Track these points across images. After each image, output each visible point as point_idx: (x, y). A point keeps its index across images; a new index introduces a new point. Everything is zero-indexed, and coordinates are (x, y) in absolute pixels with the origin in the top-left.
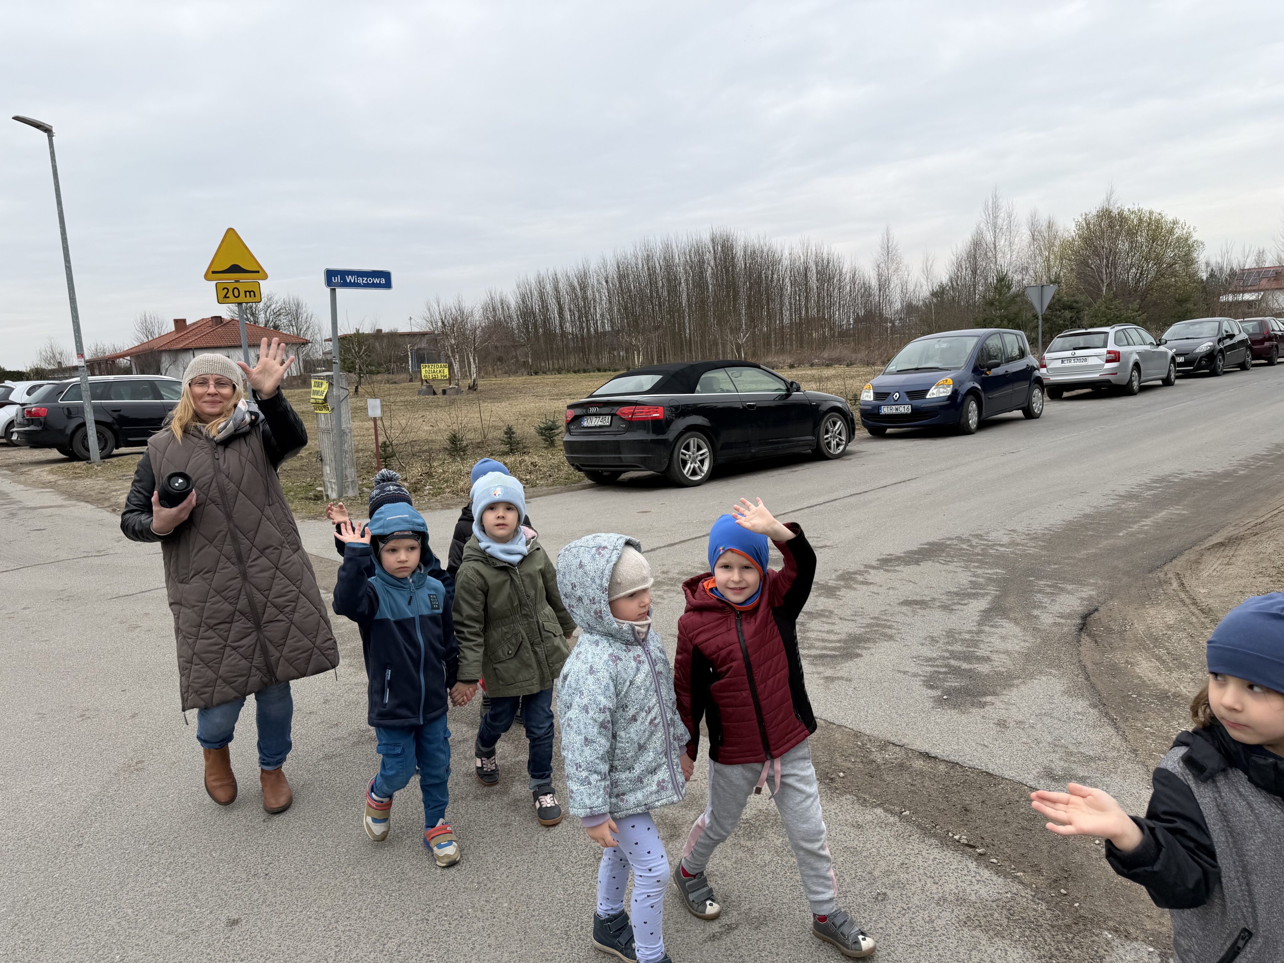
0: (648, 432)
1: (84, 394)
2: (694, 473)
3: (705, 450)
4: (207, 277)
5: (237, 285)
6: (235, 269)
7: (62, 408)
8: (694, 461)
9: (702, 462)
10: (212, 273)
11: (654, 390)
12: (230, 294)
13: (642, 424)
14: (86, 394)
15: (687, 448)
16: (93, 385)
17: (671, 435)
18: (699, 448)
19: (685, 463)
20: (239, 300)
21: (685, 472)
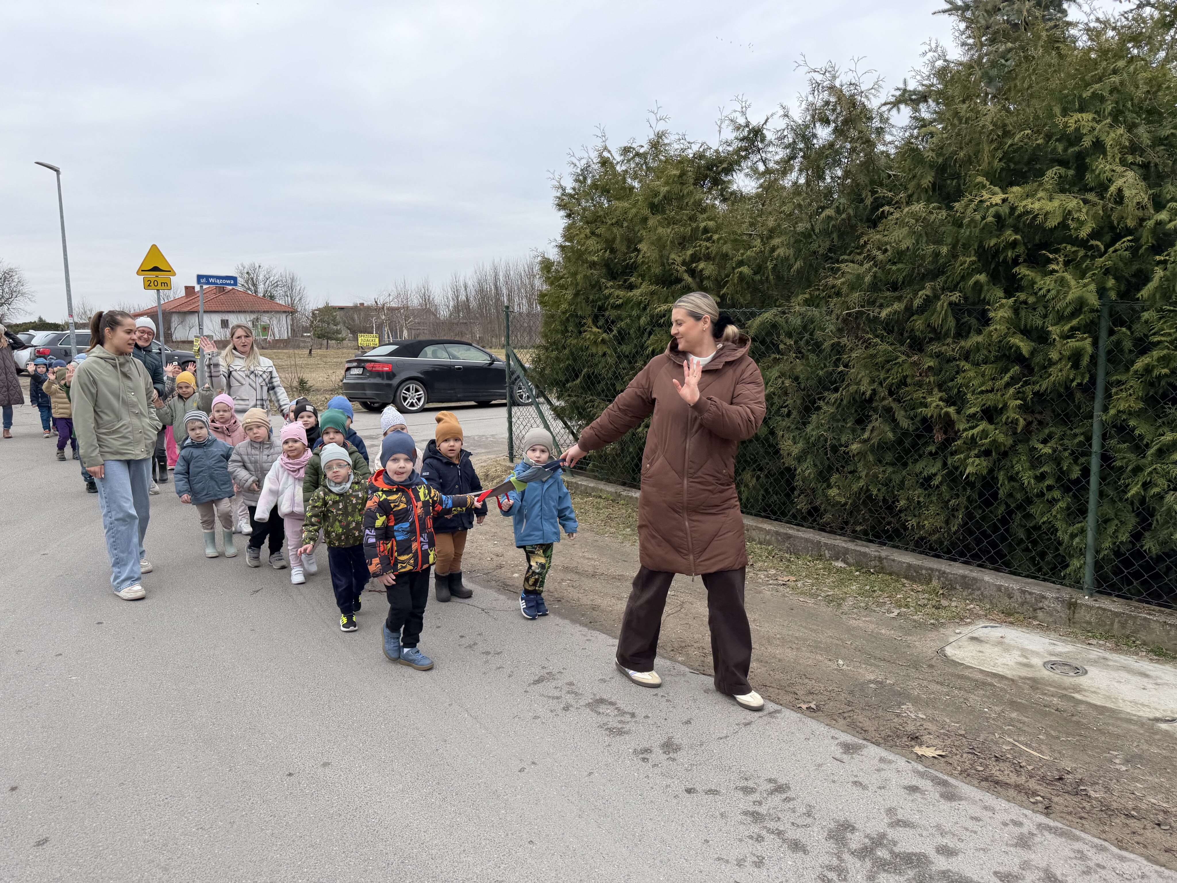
0: (383, 379)
1: (72, 341)
2: (412, 405)
3: (422, 392)
4: (138, 273)
5: (157, 279)
6: (156, 269)
7: (61, 349)
8: (413, 398)
9: (419, 399)
10: (142, 271)
11: (391, 354)
12: (152, 284)
13: (380, 374)
14: (73, 341)
15: (408, 390)
16: (78, 336)
17: (395, 382)
18: (417, 391)
19: (405, 399)
20: (157, 288)
21: (405, 404)
